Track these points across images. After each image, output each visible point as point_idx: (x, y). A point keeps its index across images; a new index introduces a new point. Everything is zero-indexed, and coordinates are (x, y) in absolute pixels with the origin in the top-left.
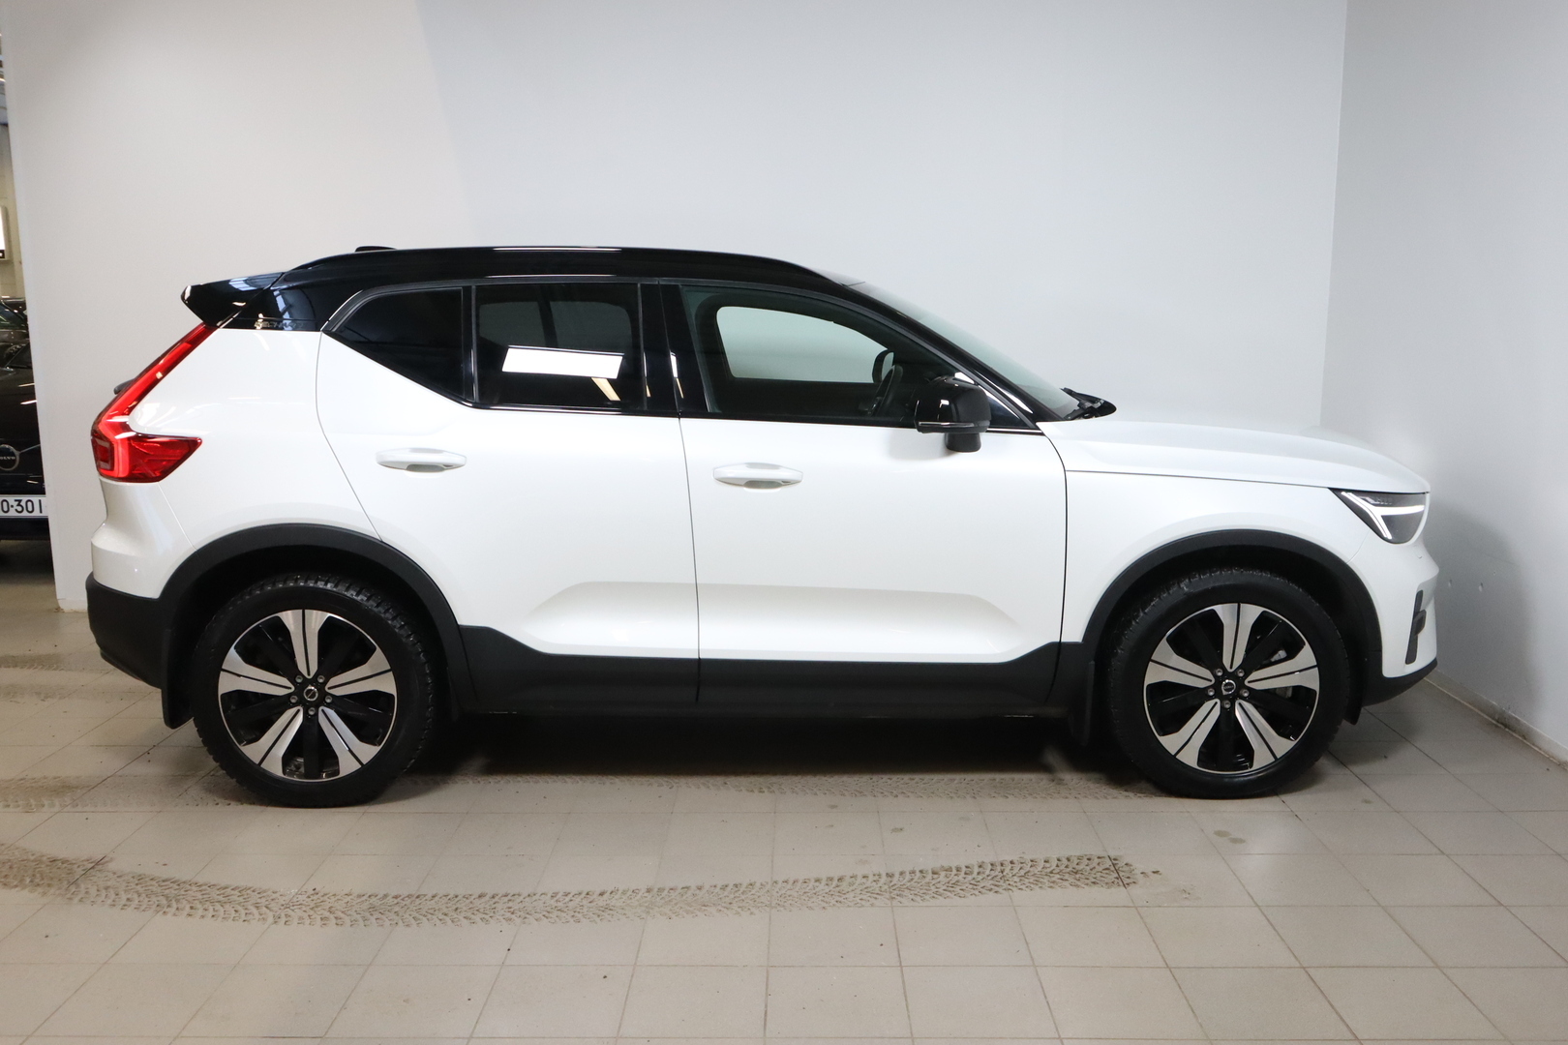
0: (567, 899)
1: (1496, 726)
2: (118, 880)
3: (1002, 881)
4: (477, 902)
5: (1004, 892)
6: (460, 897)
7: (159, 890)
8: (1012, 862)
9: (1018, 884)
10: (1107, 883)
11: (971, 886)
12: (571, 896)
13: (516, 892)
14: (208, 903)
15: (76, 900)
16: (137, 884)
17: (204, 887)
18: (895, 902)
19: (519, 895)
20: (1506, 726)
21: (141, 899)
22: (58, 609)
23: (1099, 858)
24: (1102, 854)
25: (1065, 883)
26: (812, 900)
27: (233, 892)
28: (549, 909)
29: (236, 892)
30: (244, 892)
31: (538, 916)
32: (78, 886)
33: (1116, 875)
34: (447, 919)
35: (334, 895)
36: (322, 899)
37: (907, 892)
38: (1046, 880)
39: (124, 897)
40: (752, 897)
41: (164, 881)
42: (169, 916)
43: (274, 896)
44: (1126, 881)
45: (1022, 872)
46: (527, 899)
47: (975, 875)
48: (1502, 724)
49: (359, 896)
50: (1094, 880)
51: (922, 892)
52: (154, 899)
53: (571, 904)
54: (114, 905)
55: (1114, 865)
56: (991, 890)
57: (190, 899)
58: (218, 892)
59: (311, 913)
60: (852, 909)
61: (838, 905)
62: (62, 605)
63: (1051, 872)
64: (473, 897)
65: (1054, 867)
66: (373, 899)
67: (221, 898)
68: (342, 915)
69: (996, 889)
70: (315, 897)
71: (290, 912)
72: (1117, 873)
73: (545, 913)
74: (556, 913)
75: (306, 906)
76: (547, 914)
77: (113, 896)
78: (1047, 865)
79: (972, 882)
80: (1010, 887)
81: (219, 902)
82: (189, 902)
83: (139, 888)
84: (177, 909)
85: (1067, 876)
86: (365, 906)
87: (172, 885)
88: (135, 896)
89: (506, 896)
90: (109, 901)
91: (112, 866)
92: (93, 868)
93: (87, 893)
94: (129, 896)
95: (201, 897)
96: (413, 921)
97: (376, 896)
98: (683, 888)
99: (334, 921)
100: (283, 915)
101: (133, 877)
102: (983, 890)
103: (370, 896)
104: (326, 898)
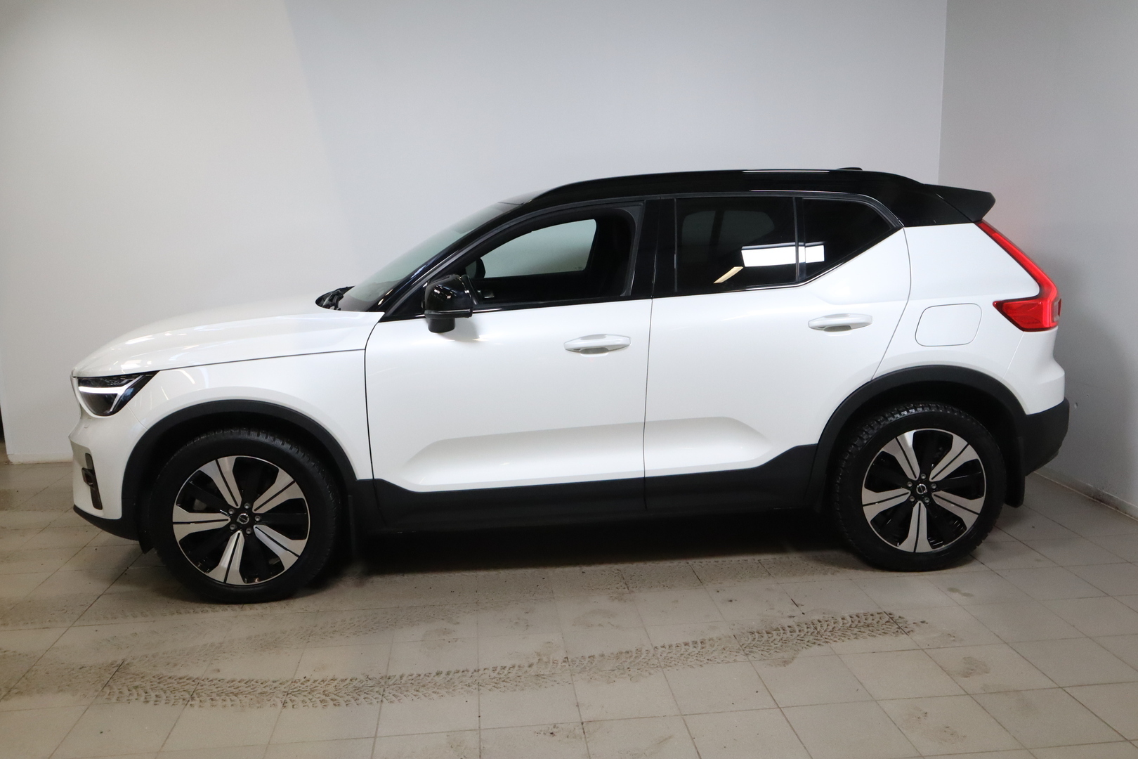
0: (506, 672)
1: (1093, 501)
2: (142, 680)
3: (819, 636)
4: (437, 679)
5: (824, 644)
6: (422, 676)
7: (178, 686)
8: (819, 621)
9: (832, 637)
10: (893, 633)
11: (799, 641)
12: (507, 669)
13: (465, 669)
14: (223, 694)
15: (114, 699)
16: (159, 683)
17: (215, 682)
18: (750, 657)
19: (468, 671)
20: (1100, 501)
21: (168, 695)
22: (8, 463)
23: (878, 613)
24: (879, 611)
25: (864, 634)
26: (689, 660)
27: (240, 684)
28: (495, 680)
29: (243, 684)
30: (249, 684)
31: (490, 687)
32: (111, 688)
33: (897, 626)
34: (420, 694)
35: (323, 681)
36: (314, 685)
37: (755, 649)
38: (849, 633)
39: (153, 694)
40: (644, 660)
41: (180, 679)
42: (196, 708)
43: (275, 685)
44: (907, 630)
45: (830, 628)
46: (475, 674)
47: (797, 632)
48: (1097, 499)
49: (343, 680)
50: (883, 631)
51: (766, 648)
52: (178, 695)
53: (510, 675)
54: (147, 702)
55: (892, 618)
56: (814, 643)
57: (209, 692)
58: (228, 685)
59: (310, 697)
60: (721, 665)
61: (710, 662)
62: (11, 458)
63: (850, 627)
64: (432, 675)
65: (850, 623)
66: (355, 683)
67: (232, 690)
68: (337, 698)
69: (819, 642)
70: (309, 684)
71: (294, 698)
72: (894, 624)
73: (494, 684)
74: (502, 684)
75: (304, 691)
76: (496, 685)
77: (144, 694)
78: (845, 621)
79: (798, 638)
80: (827, 640)
81: (232, 693)
82: (208, 696)
83: (161, 685)
84: (201, 701)
85: (863, 629)
86: (351, 688)
87: (188, 681)
88: (162, 693)
89: (458, 672)
90: (142, 699)
91: (132, 669)
92: (117, 671)
93: (120, 692)
94: (157, 693)
95: (216, 690)
96: (394, 698)
97: (356, 679)
98: (589, 657)
99: (332, 703)
100: (288, 700)
101: (154, 677)
102: (810, 644)
103: (351, 680)
104: (316, 684)
